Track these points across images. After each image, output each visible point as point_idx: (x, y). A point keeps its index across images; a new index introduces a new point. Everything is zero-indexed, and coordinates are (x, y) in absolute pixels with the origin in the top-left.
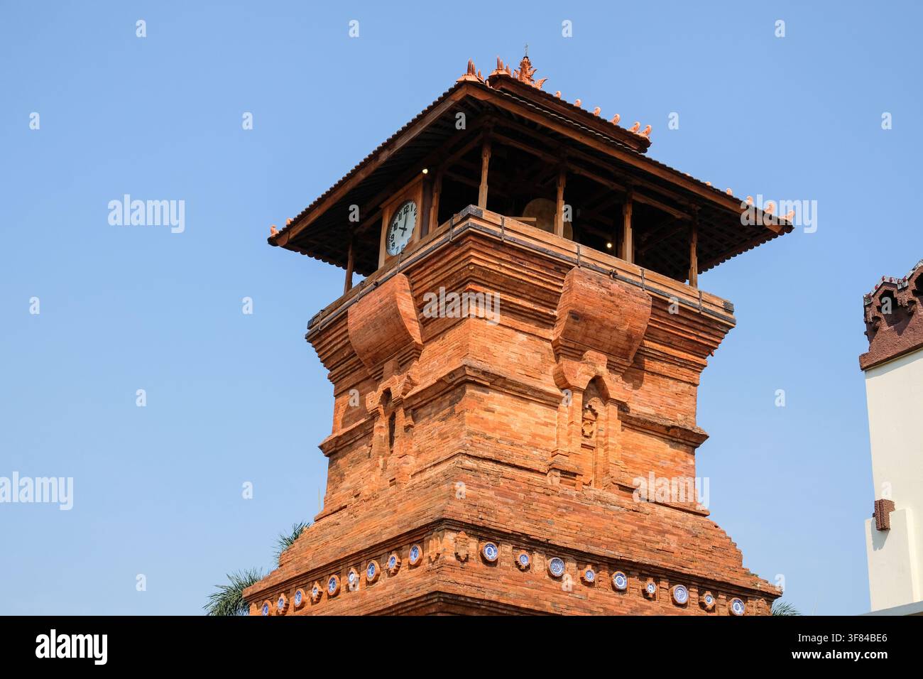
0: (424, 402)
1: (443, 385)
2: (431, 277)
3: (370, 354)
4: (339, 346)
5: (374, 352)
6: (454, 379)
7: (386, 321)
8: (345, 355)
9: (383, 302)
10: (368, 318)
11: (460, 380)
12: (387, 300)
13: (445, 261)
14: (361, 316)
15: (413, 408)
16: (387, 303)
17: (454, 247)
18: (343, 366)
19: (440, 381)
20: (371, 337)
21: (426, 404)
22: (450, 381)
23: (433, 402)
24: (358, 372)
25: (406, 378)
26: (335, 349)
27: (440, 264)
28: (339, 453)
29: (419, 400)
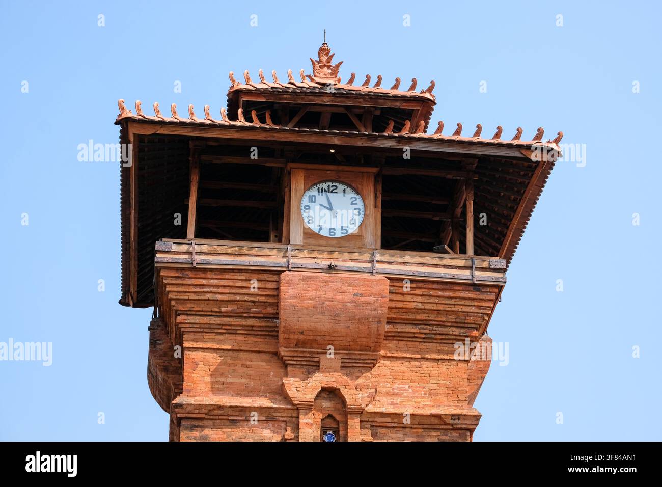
0: (393, 425)
1: (436, 421)
2: (419, 299)
3: (302, 337)
4: (219, 297)
5: (311, 338)
6: (456, 422)
7: (360, 320)
8: (223, 310)
9: (363, 299)
10: (326, 303)
11: (464, 426)
12: (372, 299)
13: (447, 294)
14: (313, 294)
15: (374, 424)
16: (368, 303)
17: (471, 288)
18: (218, 320)
19: (438, 416)
20: (323, 323)
21: (393, 427)
22: (451, 422)
23: (407, 430)
24: (238, 338)
25: (373, 390)
26: (209, 296)
27: (440, 293)
28: (205, 423)
29: (388, 420)
